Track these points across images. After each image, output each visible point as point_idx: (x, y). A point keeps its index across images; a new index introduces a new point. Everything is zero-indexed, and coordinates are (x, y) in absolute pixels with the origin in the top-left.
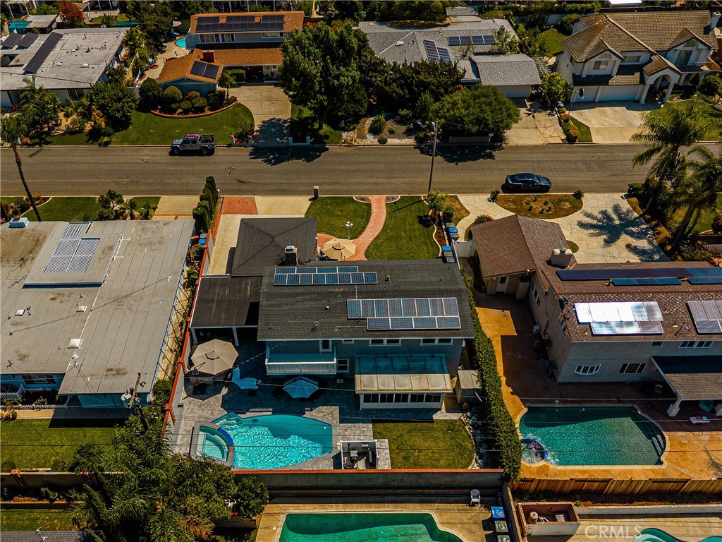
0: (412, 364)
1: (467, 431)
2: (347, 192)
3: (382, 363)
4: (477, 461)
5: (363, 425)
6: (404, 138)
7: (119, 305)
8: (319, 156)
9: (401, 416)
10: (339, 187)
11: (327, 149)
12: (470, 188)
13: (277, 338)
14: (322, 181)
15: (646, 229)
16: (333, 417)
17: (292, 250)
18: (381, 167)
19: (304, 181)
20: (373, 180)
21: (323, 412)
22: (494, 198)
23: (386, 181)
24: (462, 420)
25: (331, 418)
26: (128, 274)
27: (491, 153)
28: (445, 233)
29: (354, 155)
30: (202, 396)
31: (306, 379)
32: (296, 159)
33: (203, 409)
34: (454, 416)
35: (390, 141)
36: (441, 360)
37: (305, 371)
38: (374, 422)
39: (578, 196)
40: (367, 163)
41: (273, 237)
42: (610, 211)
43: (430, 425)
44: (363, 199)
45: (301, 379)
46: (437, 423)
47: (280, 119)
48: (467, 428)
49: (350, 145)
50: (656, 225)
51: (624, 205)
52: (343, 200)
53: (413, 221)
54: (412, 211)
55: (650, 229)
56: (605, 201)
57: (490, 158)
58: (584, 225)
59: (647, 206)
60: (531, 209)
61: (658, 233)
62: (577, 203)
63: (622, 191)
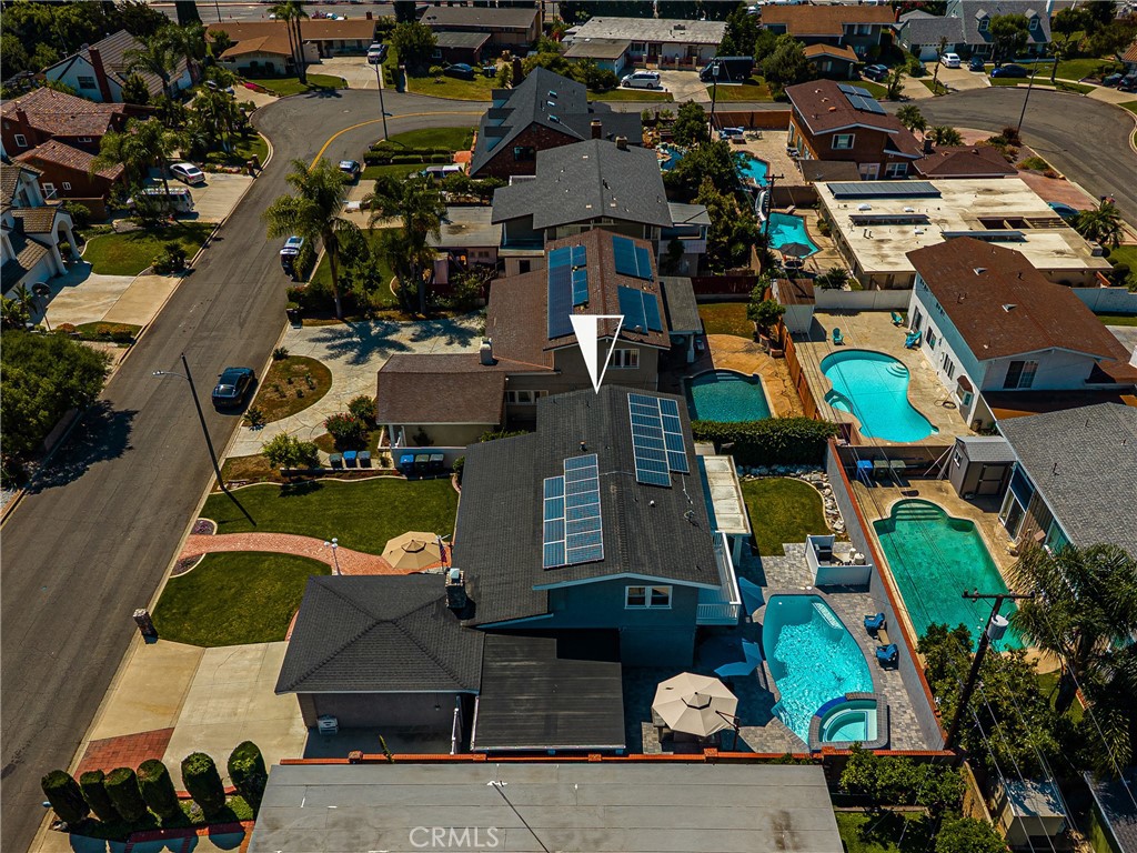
22: (255, 423)
38: (757, 554)
39: (281, 355)
41: (382, 621)
44: (186, 563)
51: (314, 330)
52: (179, 589)
53: (294, 502)
54: (261, 503)
55: (378, 321)
56: (299, 341)
57: (129, 414)
58: (356, 361)
59: (339, 310)
60: (300, 394)
61: (389, 318)
62: (299, 360)
63: (282, 327)
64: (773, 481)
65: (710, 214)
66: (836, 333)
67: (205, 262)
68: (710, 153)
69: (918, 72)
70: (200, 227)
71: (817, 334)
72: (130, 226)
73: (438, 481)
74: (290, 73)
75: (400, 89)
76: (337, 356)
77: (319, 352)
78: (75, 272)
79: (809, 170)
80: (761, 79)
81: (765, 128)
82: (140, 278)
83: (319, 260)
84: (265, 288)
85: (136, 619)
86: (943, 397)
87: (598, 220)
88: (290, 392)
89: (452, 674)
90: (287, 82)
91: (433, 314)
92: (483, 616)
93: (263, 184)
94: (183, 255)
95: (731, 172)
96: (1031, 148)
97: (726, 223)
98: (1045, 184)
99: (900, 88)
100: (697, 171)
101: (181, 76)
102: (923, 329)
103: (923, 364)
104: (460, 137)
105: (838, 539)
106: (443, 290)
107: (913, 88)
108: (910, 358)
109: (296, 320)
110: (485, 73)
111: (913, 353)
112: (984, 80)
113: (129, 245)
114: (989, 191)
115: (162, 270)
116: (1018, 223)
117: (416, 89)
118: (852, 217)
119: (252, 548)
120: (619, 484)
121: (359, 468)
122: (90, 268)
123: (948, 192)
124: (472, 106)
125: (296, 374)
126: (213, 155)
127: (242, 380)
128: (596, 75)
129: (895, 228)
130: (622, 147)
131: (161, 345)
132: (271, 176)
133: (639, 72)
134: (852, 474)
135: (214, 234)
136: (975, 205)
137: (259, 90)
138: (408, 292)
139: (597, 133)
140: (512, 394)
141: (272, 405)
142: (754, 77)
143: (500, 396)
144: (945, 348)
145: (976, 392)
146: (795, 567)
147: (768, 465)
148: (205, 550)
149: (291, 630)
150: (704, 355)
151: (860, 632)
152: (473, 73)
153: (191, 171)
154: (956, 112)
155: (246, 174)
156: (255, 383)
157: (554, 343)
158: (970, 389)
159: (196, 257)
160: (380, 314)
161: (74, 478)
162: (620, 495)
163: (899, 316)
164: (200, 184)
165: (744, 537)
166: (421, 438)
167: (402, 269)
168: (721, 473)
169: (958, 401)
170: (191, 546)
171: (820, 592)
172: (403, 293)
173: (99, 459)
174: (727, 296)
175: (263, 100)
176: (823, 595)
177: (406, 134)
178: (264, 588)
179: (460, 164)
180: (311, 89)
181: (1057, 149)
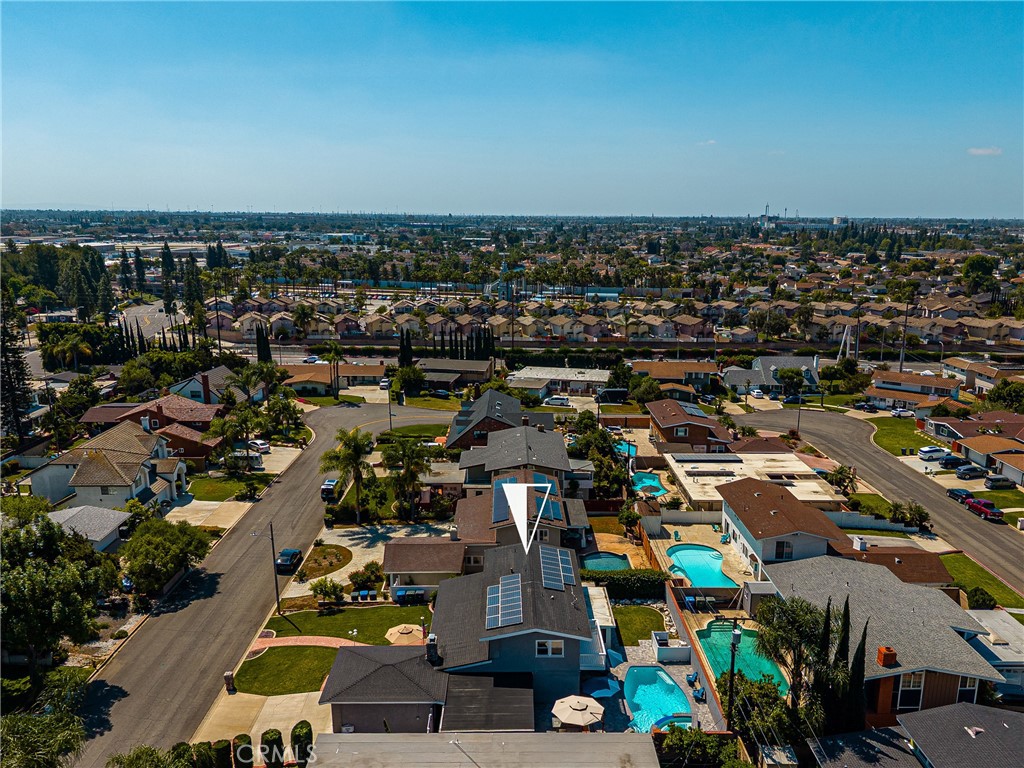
8: (116, 687)
11: (99, 681)
20: (216, 645)
22: (302, 580)
23: (222, 638)
27: (207, 574)
29: (137, 658)
39: (319, 543)
40: (169, 648)
41: (385, 665)
44: (255, 653)
49: (106, 662)
51: (339, 530)
52: (251, 666)
53: (326, 620)
54: (305, 620)
55: (382, 525)
56: (331, 537)
57: (219, 575)
58: (368, 547)
59: (358, 519)
60: (331, 564)
61: (391, 524)
62: (331, 546)
63: (320, 529)
64: (634, 607)
65: (595, 467)
66: (676, 533)
67: (268, 495)
68: (596, 435)
69: (735, 400)
70: (268, 475)
71: (665, 535)
72: (220, 474)
73: (419, 607)
74: (327, 394)
75: (400, 403)
76: (357, 544)
77: (345, 543)
78: (183, 499)
79: (660, 448)
80: (634, 402)
81: (635, 427)
82: (225, 503)
83: (345, 494)
84: (309, 508)
85: (225, 677)
86: (744, 569)
87: (525, 466)
88: (325, 563)
89: (428, 693)
90: (325, 399)
91: (419, 520)
92: (448, 664)
93: (308, 453)
94: (256, 489)
95: (610, 446)
96: (807, 441)
97: (606, 472)
98: (814, 461)
99: (724, 408)
100: (588, 445)
101: (256, 393)
102: (731, 532)
103: (732, 552)
104: (440, 429)
105: (672, 637)
106: (427, 507)
107: (731, 408)
108: (724, 549)
109: (330, 525)
110: (457, 396)
111: (725, 546)
112: (779, 405)
113: (219, 485)
114: (774, 460)
115: (241, 498)
116: (791, 477)
117: (411, 403)
118: (686, 472)
119: (299, 644)
120: (533, 587)
121: (369, 600)
122: (193, 497)
123: (747, 460)
124: (447, 413)
125: (329, 554)
126: (276, 437)
127: (294, 555)
128: (527, 397)
129: (715, 478)
130: (541, 430)
131: (239, 539)
132: (314, 450)
133: (555, 396)
134: (682, 606)
135: (275, 479)
136: (765, 467)
137: (306, 403)
138: (405, 509)
139: (526, 423)
140: (469, 558)
141: (313, 570)
142: (629, 401)
143: (462, 557)
144: (742, 540)
145: (760, 562)
146: (646, 652)
147: (630, 599)
148: (268, 646)
149: (324, 685)
150: (592, 543)
151: (684, 685)
152: (449, 395)
153: (262, 444)
154: (761, 422)
155: (297, 447)
156: (301, 559)
157: (496, 525)
158: (756, 561)
159: (263, 492)
160: (384, 522)
161: (181, 609)
162: (533, 593)
163: (716, 526)
164: (267, 453)
165: (612, 628)
166: (411, 581)
167: (401, 495)
168: (598, 596)
169: (751, 570)
170: (257, 644)
171: (660, 665)
172: (400, 509)
173: (198, 598)
174: (607, 513)
175: (308, 408)
176: (662, 666)
177: (403, 428)
178: (306, 664)
179: (439, 442)
180: (341, 402)
181: (824, 442)
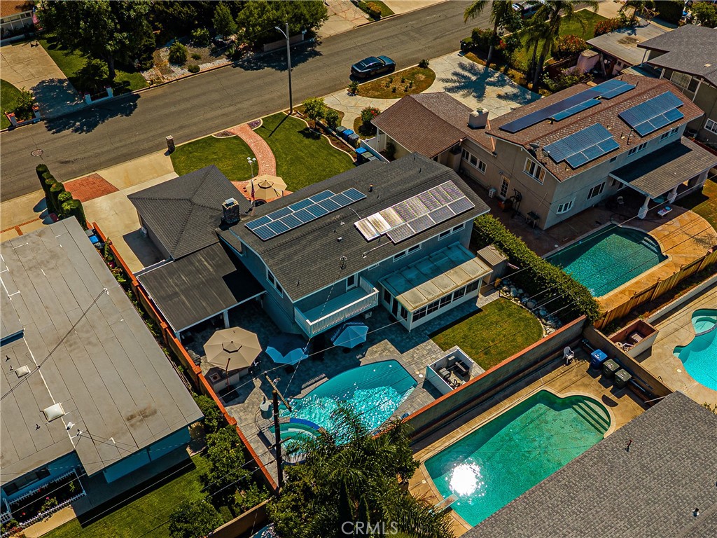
0: (439, 263)
1: (515, 304)
2: (200, 133)
3: (412, 275)
4: (546, 325)
5: (424, 344)
6: (213, 60)
7: (71, 346)
8: (135, 106)
9: (450, 319)
10: (187, 131)
11: (138, 96)
12: (323, 89)
13: (313, 291)
14: (163, 130)
15: (501, 76)
16: (389, 351)
17: (233, 203)
18: (215, 96)
19: (142, 137)
20: (219, 112)
21: (376, 352)
22: (353, 92)
23: (232, 109)
24: (502, 297)
25: (389, 354)
26: (47, 307)
27: (313, 50)
28: (341, 138)
29: (174, 92)
30: (236, 399)
31: (351, 323)
32: (111, 117)
33: (251, 412)
34: (495, 296)
35: (204, 67)
36: (459, 248)
37: (348, 316)
38: (432, 336)
39: (424, 65)
40: (198, 96)
41: (190, 201)
42: (460, 71)
43: (481, 314)
44: (225, 134)
45: (347, 326)
46: (486, 310)
47: (52, 81)
48: (513, 301)
49: (161, 85)
50: (506, 70)
51: (466, 60)
54: (288, 129)
55: (503, 75)
56: (448, 63)
57: (317, 55)
59: (489, 57)
60: (395, 90)
61: (513, 76)
62: (428, 73)
63: (455, 50)
88: (394, 86)
89: (176, 244)
109: (464, 51)
119: (252, 145)
120: (346, 217)
121: (346, 142)
125: (413, 79)
141: (375, 88)
148: (239, 133)
161: (253, 70)
166: (392, 147)
170: (242, 130)
171: (421, 382)
176: (421, 386)
